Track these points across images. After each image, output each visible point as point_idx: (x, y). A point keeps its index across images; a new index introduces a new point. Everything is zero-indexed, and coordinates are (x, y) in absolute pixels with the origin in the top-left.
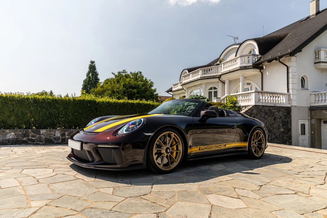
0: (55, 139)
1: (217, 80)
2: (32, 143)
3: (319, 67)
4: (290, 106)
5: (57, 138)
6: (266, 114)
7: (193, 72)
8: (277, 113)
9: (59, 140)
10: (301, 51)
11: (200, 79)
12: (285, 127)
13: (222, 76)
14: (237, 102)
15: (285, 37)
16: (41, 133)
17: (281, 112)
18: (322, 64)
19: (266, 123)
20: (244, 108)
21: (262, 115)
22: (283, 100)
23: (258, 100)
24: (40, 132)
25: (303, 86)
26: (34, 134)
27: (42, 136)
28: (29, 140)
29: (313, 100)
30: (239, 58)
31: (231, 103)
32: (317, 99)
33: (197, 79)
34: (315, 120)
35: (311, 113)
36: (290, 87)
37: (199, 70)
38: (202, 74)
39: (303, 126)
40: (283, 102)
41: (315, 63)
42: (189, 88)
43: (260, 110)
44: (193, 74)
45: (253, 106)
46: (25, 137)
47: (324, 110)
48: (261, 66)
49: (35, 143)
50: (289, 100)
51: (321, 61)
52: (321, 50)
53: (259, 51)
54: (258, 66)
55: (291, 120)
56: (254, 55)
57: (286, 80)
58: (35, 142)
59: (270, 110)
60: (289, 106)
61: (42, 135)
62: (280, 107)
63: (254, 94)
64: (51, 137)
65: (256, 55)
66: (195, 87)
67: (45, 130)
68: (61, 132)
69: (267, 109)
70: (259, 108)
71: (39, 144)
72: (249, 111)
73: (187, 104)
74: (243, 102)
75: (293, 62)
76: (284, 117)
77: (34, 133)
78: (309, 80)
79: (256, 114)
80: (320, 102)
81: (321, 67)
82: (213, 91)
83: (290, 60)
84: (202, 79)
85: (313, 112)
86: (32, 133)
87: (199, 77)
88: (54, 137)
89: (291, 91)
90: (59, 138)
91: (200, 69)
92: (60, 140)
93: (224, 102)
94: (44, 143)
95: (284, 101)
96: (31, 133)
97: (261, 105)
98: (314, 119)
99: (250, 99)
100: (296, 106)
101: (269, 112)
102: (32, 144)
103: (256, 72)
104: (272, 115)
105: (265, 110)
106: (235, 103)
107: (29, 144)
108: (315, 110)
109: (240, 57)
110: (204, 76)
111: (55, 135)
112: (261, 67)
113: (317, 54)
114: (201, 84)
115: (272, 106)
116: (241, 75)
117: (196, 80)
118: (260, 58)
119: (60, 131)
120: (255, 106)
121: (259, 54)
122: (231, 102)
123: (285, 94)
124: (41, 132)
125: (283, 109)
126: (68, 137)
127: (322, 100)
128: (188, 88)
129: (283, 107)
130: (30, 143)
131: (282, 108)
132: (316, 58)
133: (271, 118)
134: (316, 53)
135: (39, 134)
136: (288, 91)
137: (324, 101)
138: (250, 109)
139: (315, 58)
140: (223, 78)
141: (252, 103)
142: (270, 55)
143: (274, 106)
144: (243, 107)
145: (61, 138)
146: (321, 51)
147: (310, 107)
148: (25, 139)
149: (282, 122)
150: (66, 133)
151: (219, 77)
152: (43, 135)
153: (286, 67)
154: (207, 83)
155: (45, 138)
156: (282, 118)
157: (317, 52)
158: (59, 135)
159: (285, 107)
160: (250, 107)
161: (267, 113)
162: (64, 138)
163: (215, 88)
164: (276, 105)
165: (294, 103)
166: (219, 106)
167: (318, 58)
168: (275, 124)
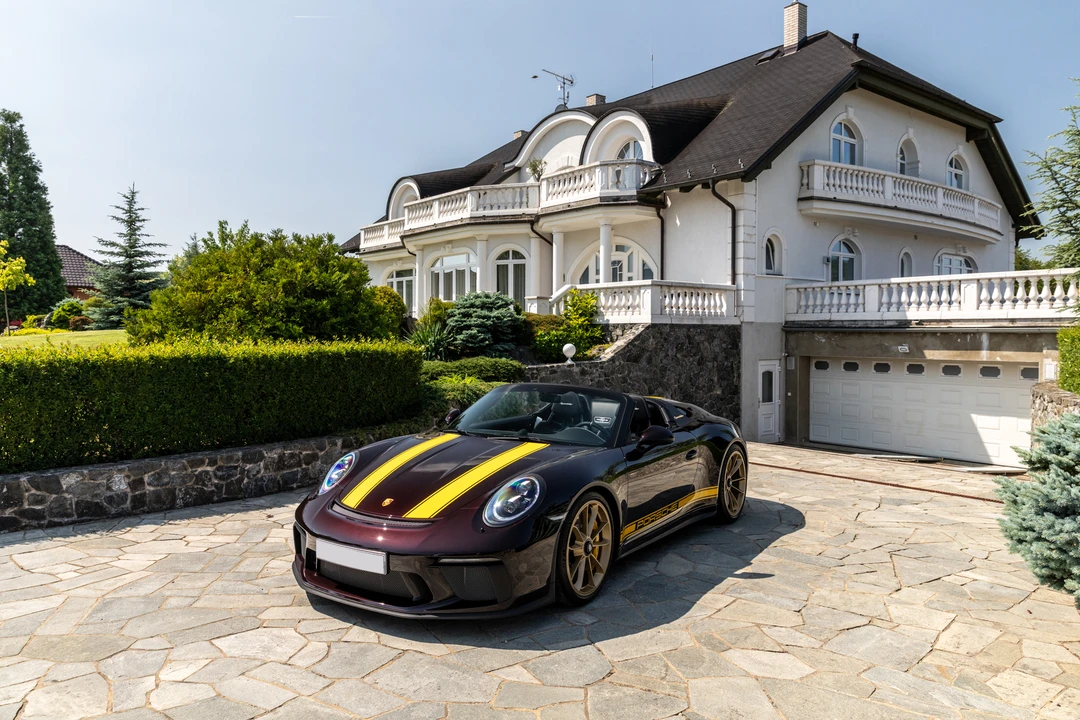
0: (110, 500)
1: (525, 229)
2: (35, 523)
3: (809, 212)
4: (738, 323)
5: (118, 495)
6: (679, 348)
7: (443, 195)
8: (706, 344)
9: (125, 502)
10: (769, 167)
11: (468, 224)
12: (724, 383)
13: (542, 221)
14: (596, 312)
15: (720, 108)
16: (64, 487)
17: (716, 342)
18: (817, 204)
19: (680, 375)
20: (619, 332)
21: (669, 353)
22: (721, 306)
23: (658, 308)
24: (59, 483)
25: (769, 266)
26: (38, 493)
27: (66, 495)
28: (23, 513)
29: (793, 307)
30: (597, 170)
31: (581, 315)
32: (803, 303)
33: (459, 223)
34: (796, 360)
35: (787, 341)
36: (740, 269)
37: (467, 192)
38: (474, 205)
39: (768, 376)
40: (722, 313)
41: (800, 200)
42: (424, 246)
43: (665, 339)
44: (442, 202)
45: (647, 328)
46: (10, 506)
47: (819, 332)
48: (659, 197)
49: (46, 522)
50: (738, 305)
51: (816, 194)
52: (814, 164)
53: (654, 150)
54: (650, 198)
55: (740, 362)
56: (641, 163)
57: (730, 246)
58: (44, 518)
59: (688, 337)
60: (736, 322)
61: (67, 491)
62: (714, 326)
63: (649, 291)
64: (96, 495)
65: (646, 165)
66: (450, 246)
67: (75, 476)
68: (128, 477)
69: (681, 333)
70: (661, 334)
71: (60, 525)
72: (636, 343)
73: (457, 321)
74: (616, 314)
75: (750, 198)
76: (724, 354)
77: (38, 488)
78: (785, 247)
79: (655, 348)
80: (810, 310)
81: (814, 211)
82: (511, 263)
83: (740, 192)
84: (476, 222)
85: (792, 338)
86: (33, 491)
87: (466, 214)
88: (109, 494)
89: (741, 279)
90: (123, 497)
91: (468, 189)
92: (128, 502)
93: (558, 309)
94: (75, 518)
95: (724, 309)
96: (27, 491)
97: (666, 325)
98: (793, 358)
99: (638, 306)
100: (751, 323)
101: (687, 344)
102: (35, 528)
103: (646, 215)
104: (694, 351)
105: (677, 338)
106: (592, 315)
107: (24, 528)
108: (798, 332)
109: (601, 165)
110: (481, 213)
111: (109, 488)
112: (661, 200)
113: (805, 173)
114: (473, 239)
115: (694, 326)
116: (602, 222)
117: (456, 224)
118: (659, 175)
119: (127, 473)
120: (653, 326)
121: (652, 160)
122: (580, 312)
123: (726, 290)
124: (63, 482)
125: (721, 333)
126: (152, 489)
127: (815, 306)
128: (423, 248)
129: (722, 327)
130: (26, 526)
131: (718, 330)
132: (802, 185)
133: (691, 359)
134: (802, 170)
135: (58, 490)
136: (734, 281)
137: (819, 308)
138: (639, 335)
139: (799, 184)
140: (544, 226)
141: (643, 317)
142: (685, 167)
143: (699, 325)
144: (616, 326)
145: (130, 495)
146: (816, 167)
147: (786, 322)
148: (8, 513)
149: (718, 371)
150: (146, 478)
151: (533, 221)
152: (70, 493)
153: (729, 209)
154: (490, 236)
155: (77, 503)
156: (719, 359)
157: (805, 169)
158: (124, 487)
159: (727, 326)
160: (640, 331)
161: (683, 344)
162: (141, 494)
163: (517, 255)
164: (705, 323)
165: (749, 316)
166: (552, 329)
167: (808, 184)
168: (702, 376)
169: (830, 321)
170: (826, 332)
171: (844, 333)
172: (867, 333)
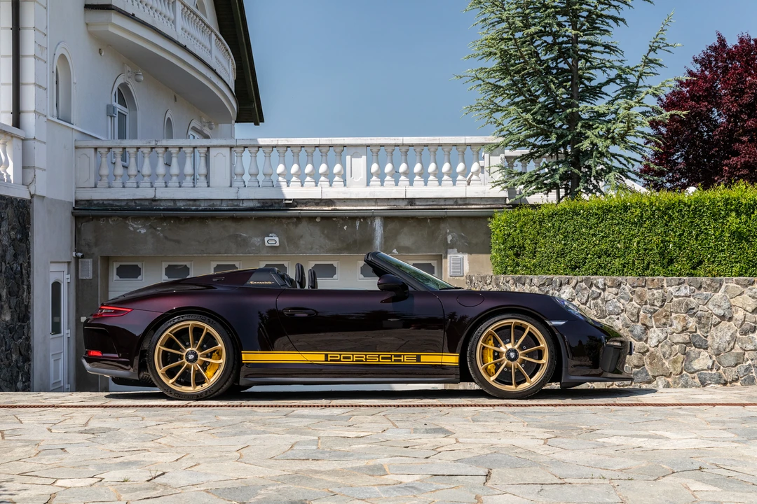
4: (27, 196)
12: (13, 302)
29: (88, 177)
32: (105, 171)
34: (95, 264)
36: (29, 103)
40: (8, 176)
47: (135, 218)
50: (26, 166)
55: (30, 265)
60: (23, 194)
62: (2, 198)
78: (74, 79)
80: (118, 183)
85: (87, 228)
89: (29, 119)
95: (11, 171)
98: (90, 261)
100: (44, 197)
108: (97, 218)
125: (9, 212)
127: (126, 177)
129: (11, 201)
131: (6, 206)
136: (17, 123)
137: (133, 180)
147: (76, 201)
159: (16, 199)
165: (40, 188)
169: (154, 200)
170: (147, 218)
171: (177, 218)
172: (213, 218)
